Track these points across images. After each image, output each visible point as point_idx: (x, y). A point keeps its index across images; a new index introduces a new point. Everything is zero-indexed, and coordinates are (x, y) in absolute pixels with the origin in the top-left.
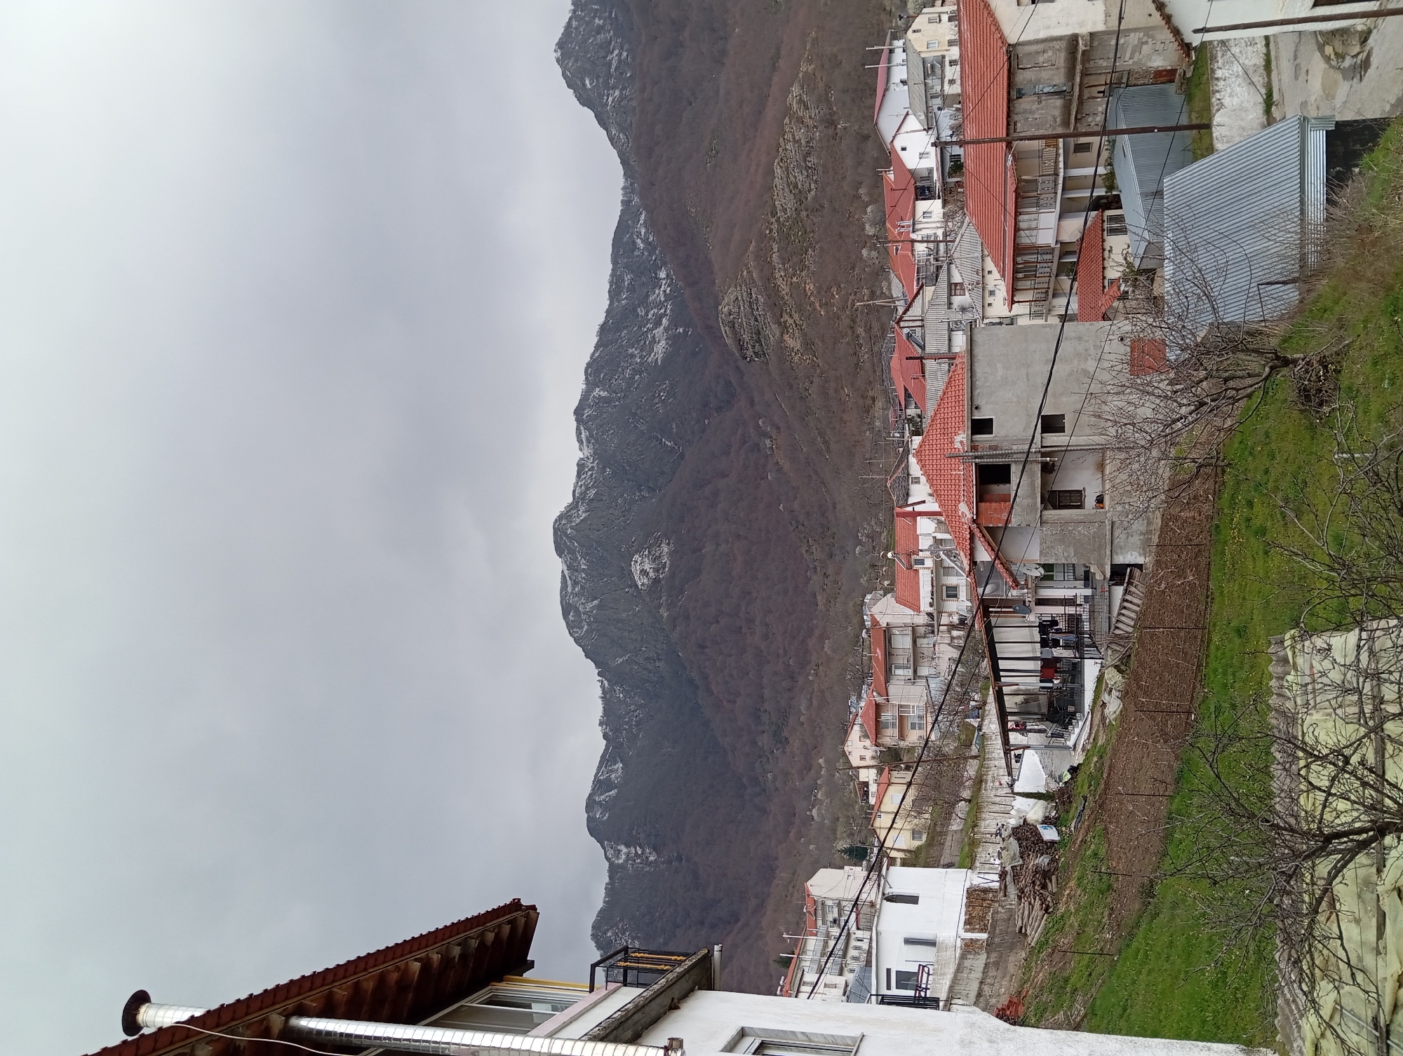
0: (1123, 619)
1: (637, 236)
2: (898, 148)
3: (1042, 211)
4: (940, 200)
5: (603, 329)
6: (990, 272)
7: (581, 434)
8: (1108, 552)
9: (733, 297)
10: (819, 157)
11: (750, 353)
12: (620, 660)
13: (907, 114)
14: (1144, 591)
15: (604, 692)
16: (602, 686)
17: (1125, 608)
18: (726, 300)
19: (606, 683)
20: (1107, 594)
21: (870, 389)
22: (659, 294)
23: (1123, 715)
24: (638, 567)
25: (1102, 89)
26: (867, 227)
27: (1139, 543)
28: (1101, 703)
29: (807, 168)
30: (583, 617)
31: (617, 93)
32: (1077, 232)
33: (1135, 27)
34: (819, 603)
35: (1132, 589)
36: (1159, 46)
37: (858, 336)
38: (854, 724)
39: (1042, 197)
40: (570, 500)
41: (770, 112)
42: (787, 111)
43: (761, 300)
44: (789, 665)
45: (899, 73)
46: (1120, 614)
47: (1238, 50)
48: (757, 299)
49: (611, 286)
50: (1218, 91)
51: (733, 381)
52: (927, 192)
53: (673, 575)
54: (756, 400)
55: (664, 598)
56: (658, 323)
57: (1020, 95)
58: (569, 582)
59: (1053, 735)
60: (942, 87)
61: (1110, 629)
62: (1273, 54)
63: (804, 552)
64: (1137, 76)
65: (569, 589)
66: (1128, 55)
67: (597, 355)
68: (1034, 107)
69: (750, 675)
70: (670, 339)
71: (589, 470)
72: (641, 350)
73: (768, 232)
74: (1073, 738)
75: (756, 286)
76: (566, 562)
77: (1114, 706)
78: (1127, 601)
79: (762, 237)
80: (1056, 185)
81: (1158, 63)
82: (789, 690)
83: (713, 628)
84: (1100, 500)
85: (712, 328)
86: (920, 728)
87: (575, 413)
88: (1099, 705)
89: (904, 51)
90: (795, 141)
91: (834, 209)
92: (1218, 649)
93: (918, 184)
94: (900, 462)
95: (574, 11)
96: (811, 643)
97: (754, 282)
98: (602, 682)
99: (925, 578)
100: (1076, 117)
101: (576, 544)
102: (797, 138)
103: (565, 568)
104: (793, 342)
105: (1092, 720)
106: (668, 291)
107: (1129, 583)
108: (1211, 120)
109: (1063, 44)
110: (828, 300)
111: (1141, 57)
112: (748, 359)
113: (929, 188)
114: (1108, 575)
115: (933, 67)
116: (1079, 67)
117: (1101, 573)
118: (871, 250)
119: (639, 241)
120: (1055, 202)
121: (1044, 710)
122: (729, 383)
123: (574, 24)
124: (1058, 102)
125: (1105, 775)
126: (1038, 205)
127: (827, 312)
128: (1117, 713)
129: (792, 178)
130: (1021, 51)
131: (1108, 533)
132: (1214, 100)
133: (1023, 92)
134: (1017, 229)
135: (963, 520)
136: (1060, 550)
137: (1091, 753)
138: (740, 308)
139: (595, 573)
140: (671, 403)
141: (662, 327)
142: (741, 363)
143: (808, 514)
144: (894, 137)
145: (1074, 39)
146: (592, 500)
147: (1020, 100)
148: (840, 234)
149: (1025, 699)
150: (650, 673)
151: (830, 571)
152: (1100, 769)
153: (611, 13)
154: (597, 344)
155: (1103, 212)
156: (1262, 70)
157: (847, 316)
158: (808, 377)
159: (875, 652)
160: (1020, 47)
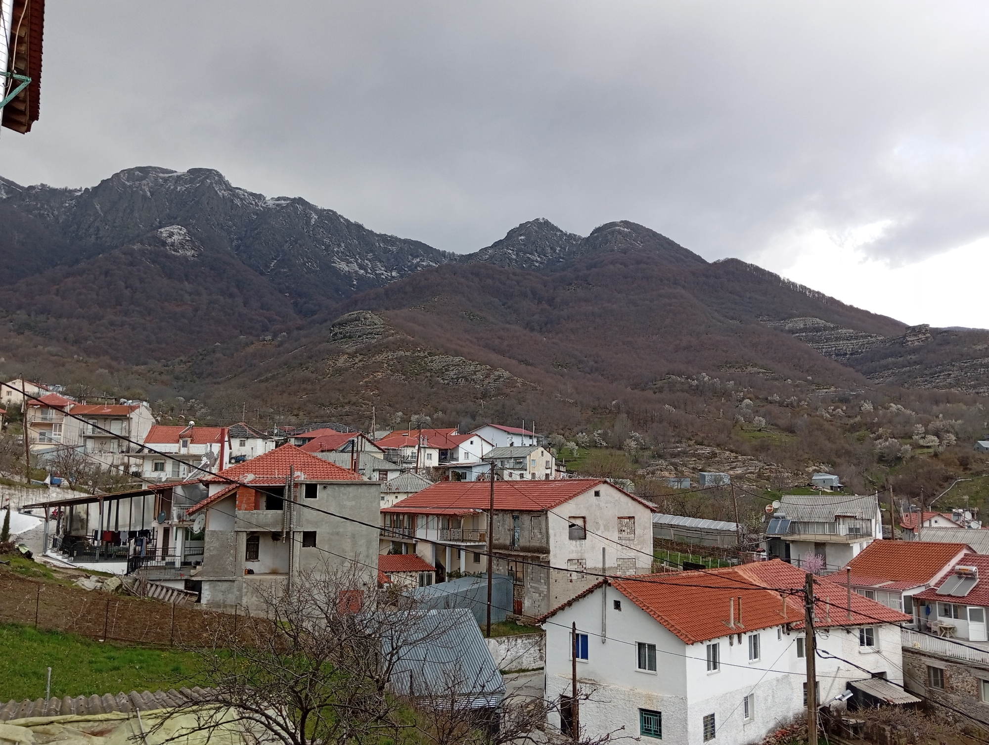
0: (159, 589)
1: (421, 259)
2: (472, 439)
3: (439, 532)
4: (437, 465)
5: (359, 227)
6: (397, 497)
7: (284, 200)
8: (211, 578)
9: (376, 321)
10: (464, 386)
11: (337, 330)
12: (98, 207)
13: (493, 446)
14: (180, 604)
15: (71, 191)
16: (76, 191)
17: (167, 591)
18: (375, 317)
19: (79, 194)
20: (179, 578)
21: (304, 413)
22: (381, 270)
23: (82, 591)
24: (176, 231)
25: (514, 569)
26: (417, 416)
27: (218, 599)
28: (89, 575)
29: (458, 378)
30: (137, 183)
31: (514, 257)
32: (422, 554)
33: (551, 588)
34: (139, 367)
35: (182, 596)
36: (537, 604)
37: (343, 406)
38: (39, 388)
39: (448, 531)
40: (233, 185)
41: (494, 357)
42: (494, 368)
43: (373, 341)
44: (86, 340)
45: (517, 441)
46: (163, 587)
47: (532, 652)
48: (374, 338)
49: (389, 237)
50: (509, 641)
51: (316, 316)
52: (443, 457)
53: (168, 257)
54: (302, 332)
55: (149, 248)
56: (361, 267)
57: (515, 518)
58: (167, 175)
59: (55, 540)
60: (508, 469)
61: (151, 580)
62: (529, 673)
63: (181, 358)
64: (520, 591)
65: (161, 175)
66: (533, 585)
67: (342, 220)
68: (506, 527)
69: (79, 310)
70: (349, 274)
71: (256, 203)
72: (342, 253)
73: (419, 349)
74: (54, 555)
75: (383, 339)
76: (184, 175)
77: (89, 584)
78: (173, 592)
79: (416, 345)
80: (456, 540)
81: (527, 603)
82: (65, 339)
83: (122, 284)
84: (250, 572)
85: (356, 305)
86: (40, 439)
87: (300, 198)
88: (88, 574)
89: (530, 445)
90: (475, 372)
91: (430, 395)
92: (158, 656)
93: (449, 451)
94: (257, 433)
95: (566, 234)
96: (106, 359)
97: (386, 337)
98: (80, 190)
99: (171, 448)
100: (497, 553)
101: (198, 185)
102: (477, 373)
103: (179, 174)
104: (342, 361)
105: (70, 568)
106: (382, 276)
107: (186, 594)
108: (492, 637)
109: (544, 545)
110: (369, 387)
111: (532, 593)
112: (332, 329)
113: (446, 458)
114: (194, 579)
115: (521, 463)
116: (529, 554)
117: (195, 574)
118: (401, 418)
119: (418, 260)
120: (444, 540)
121: (73, 533)
122: (314, 313)
123: (558, 233)
124: (508, 542)
125: (30, 578)
126: (443, 529)
127: (362, 386)
128: (83, 587)
129: (452, 368)
130: (543, 518)
131: (226, 578)
132: (504, 638)
133: (517, 520)
134: (427, 515)
135: (241, 476)
136: (215, 545)
137: (44, 568)
138: (369, 326)
139: (173, 196)
140: (303, 269)
141: (358, 269)
142: (329, 323)
143: (211, 363)
144: (479, 436)
145: (547, 551)
146: (233, 202)
147: (511, 518)
148: (413, 398)
149: (83, 519)
150: (86, 230)
151: (164, 377)
152: (35, 574)
153: (563, 258)
154: (349, 221)
155: (435, 571)
156: (519, 667)
157: (357, 400)
158: (316, 370)
159: (108, 408)
160: (545, 518)
